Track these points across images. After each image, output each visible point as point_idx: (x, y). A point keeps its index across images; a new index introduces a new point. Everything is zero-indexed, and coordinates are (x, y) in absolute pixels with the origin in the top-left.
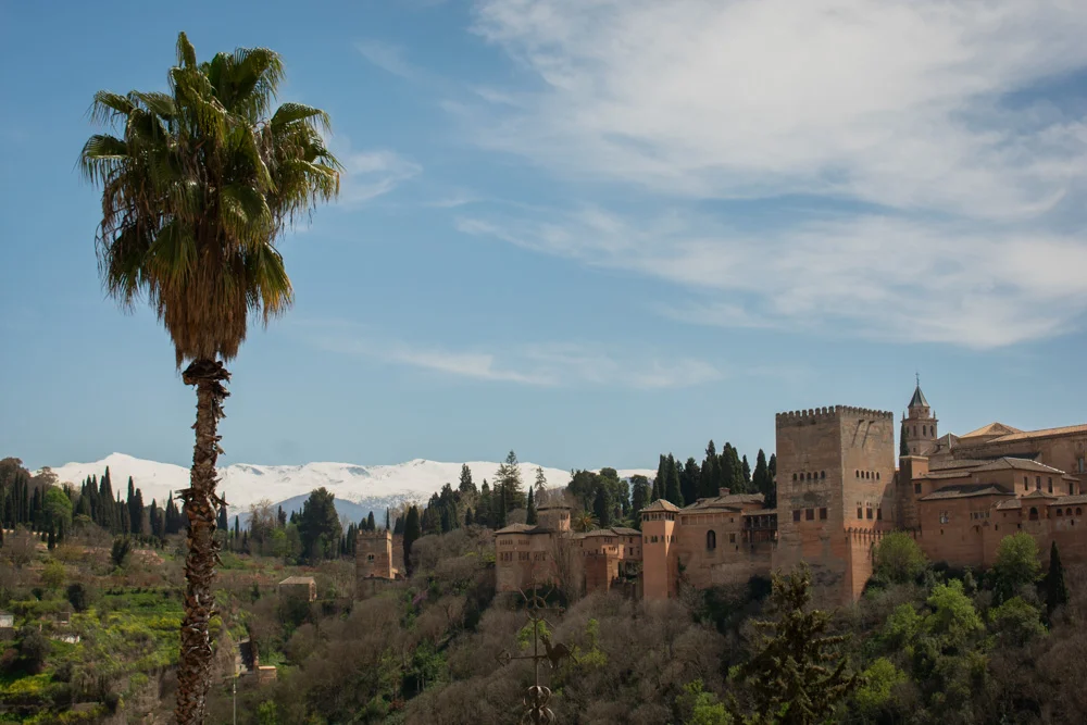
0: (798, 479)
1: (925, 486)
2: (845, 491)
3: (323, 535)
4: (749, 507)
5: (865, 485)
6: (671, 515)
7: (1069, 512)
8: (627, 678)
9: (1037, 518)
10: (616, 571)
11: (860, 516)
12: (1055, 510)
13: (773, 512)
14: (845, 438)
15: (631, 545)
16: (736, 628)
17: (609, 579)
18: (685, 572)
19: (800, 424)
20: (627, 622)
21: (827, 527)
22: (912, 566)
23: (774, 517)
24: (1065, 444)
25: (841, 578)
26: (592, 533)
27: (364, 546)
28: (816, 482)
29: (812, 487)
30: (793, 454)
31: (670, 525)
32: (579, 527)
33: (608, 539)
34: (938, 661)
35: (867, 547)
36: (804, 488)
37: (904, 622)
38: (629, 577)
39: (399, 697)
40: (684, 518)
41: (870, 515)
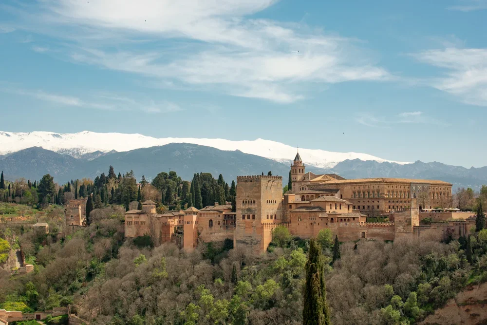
0: (245, 202)
1: (293, 206)
2: (262, 208)
3: (48, 195)
4: (226, 211)
5: (270, 205)
6: (195, 213)
7: (345, 220)
8: (176, 282)
9: (333, 222)
10: (174, 231)
11: (268, 218)
12: (340, 219)
13: (235, 213)
14: (263, 188)
15: (180, 220)
16: (218, 263)
17: (171, 234)
18: (200, 236)
19: (246, 181)
20: (176, 259)
21: (255, 222)
22: (286, 239)
23: (235, 215)
24: (349, 187)
25: (260, 242)
26: (164, 215)
27: (69, 212)
28: (251, 204)
29: (250, 206)
30: (243, 193)
31: (195, 217)
32: (159, 212)
33: (171, 217)
34: (291, 281)
35: (270, 230)
36: (247, 206)
37: (280, 264)
38: (179, 233)
39: (85, 281)
40: (200, 214)
41: (271, 218)
